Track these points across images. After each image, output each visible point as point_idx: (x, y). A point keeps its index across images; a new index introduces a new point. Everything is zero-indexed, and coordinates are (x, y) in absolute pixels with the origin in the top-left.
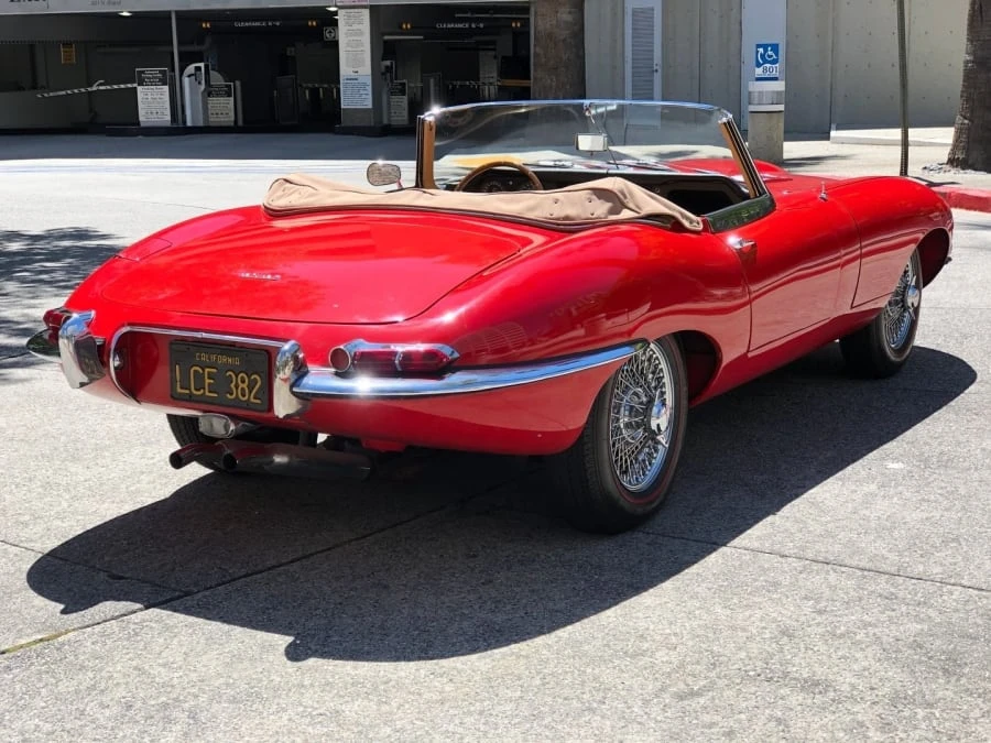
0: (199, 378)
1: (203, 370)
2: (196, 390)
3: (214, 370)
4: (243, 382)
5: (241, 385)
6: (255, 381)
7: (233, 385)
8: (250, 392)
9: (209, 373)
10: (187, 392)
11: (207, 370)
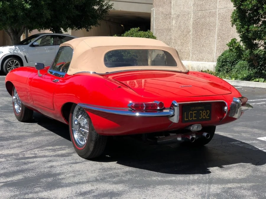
0: (192, 114)
1: (193, 112)
2: (190, 118)
3: (196, 112)
4: (204, 113)
5: (204, 114)
6: (208, 112)
7: (201, 115)
8: (206, 116)
9: (194, 113)
10: (188, 119)
11: (194, 112)
